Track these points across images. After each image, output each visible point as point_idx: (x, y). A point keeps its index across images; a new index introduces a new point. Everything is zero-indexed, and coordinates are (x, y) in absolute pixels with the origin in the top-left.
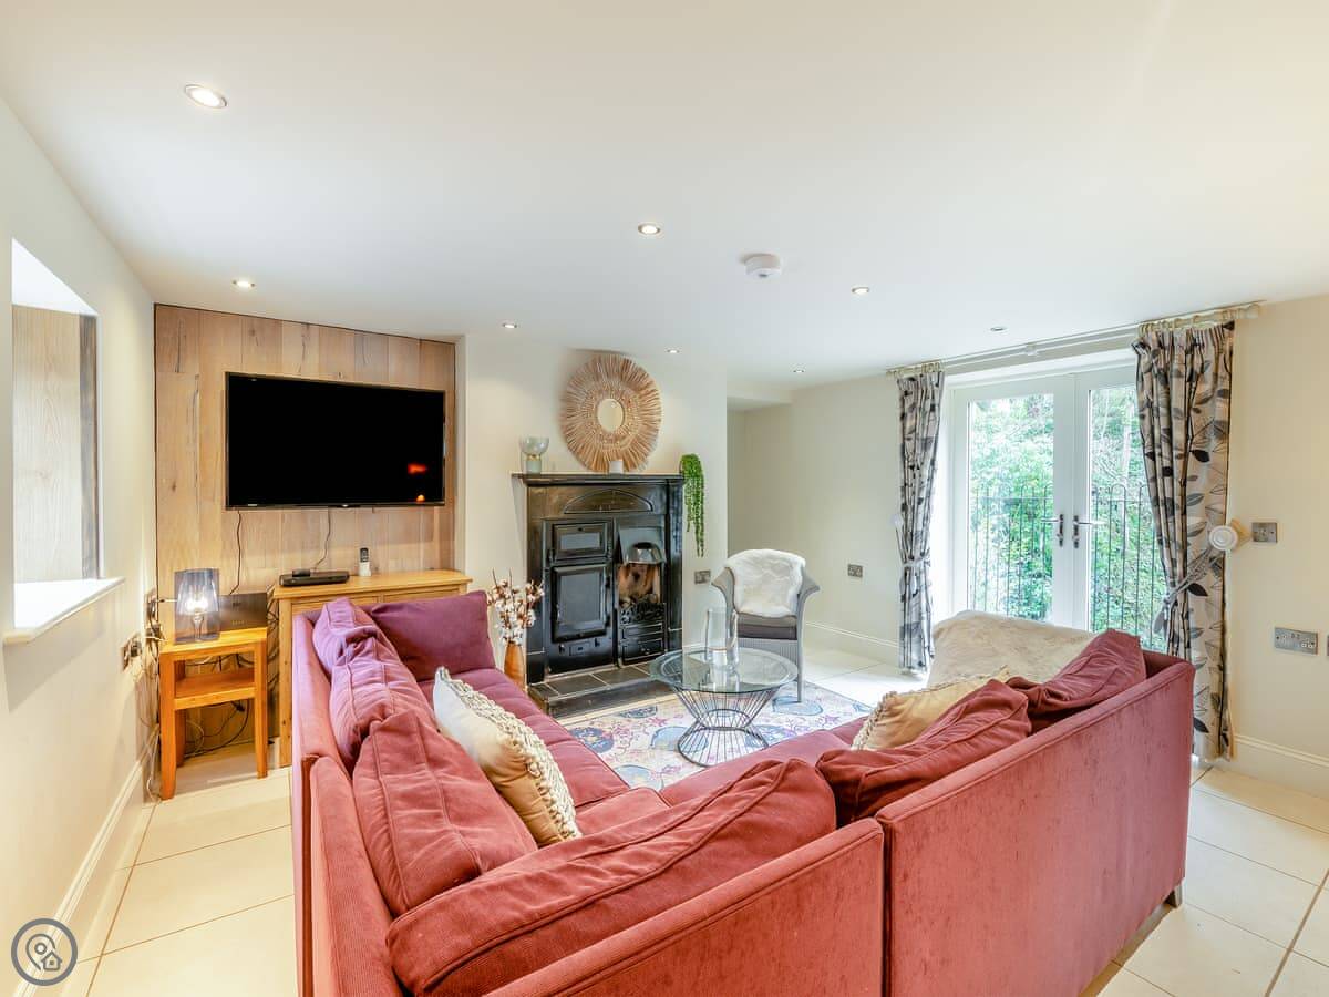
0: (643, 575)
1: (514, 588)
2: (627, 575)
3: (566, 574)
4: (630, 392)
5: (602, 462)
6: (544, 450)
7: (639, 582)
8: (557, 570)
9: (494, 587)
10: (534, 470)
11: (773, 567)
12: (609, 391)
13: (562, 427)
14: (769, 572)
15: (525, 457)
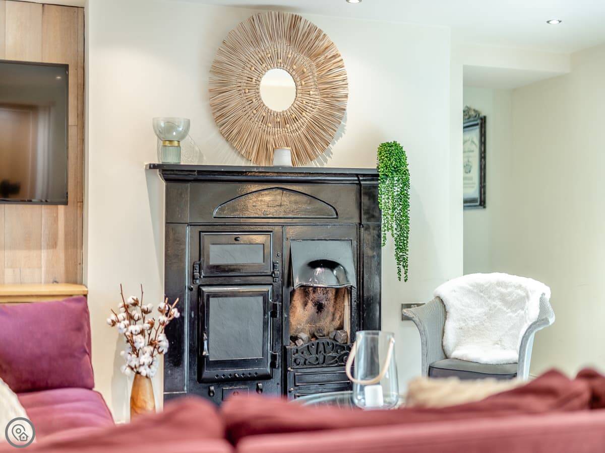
0: (329, 307)
1: (145, 307)
2: (305, 304)
3: (216, 295)
4: (303, 60)
5: (266, 150)
6: (183, 135)
7: (324, 313)
8: (204, 289)
9: (121, 304)
10: (171, 160)
11: (503, 298)
12: (274, 61)
13: (212, 105)
14: (498, 303)
15: (161, 143)
